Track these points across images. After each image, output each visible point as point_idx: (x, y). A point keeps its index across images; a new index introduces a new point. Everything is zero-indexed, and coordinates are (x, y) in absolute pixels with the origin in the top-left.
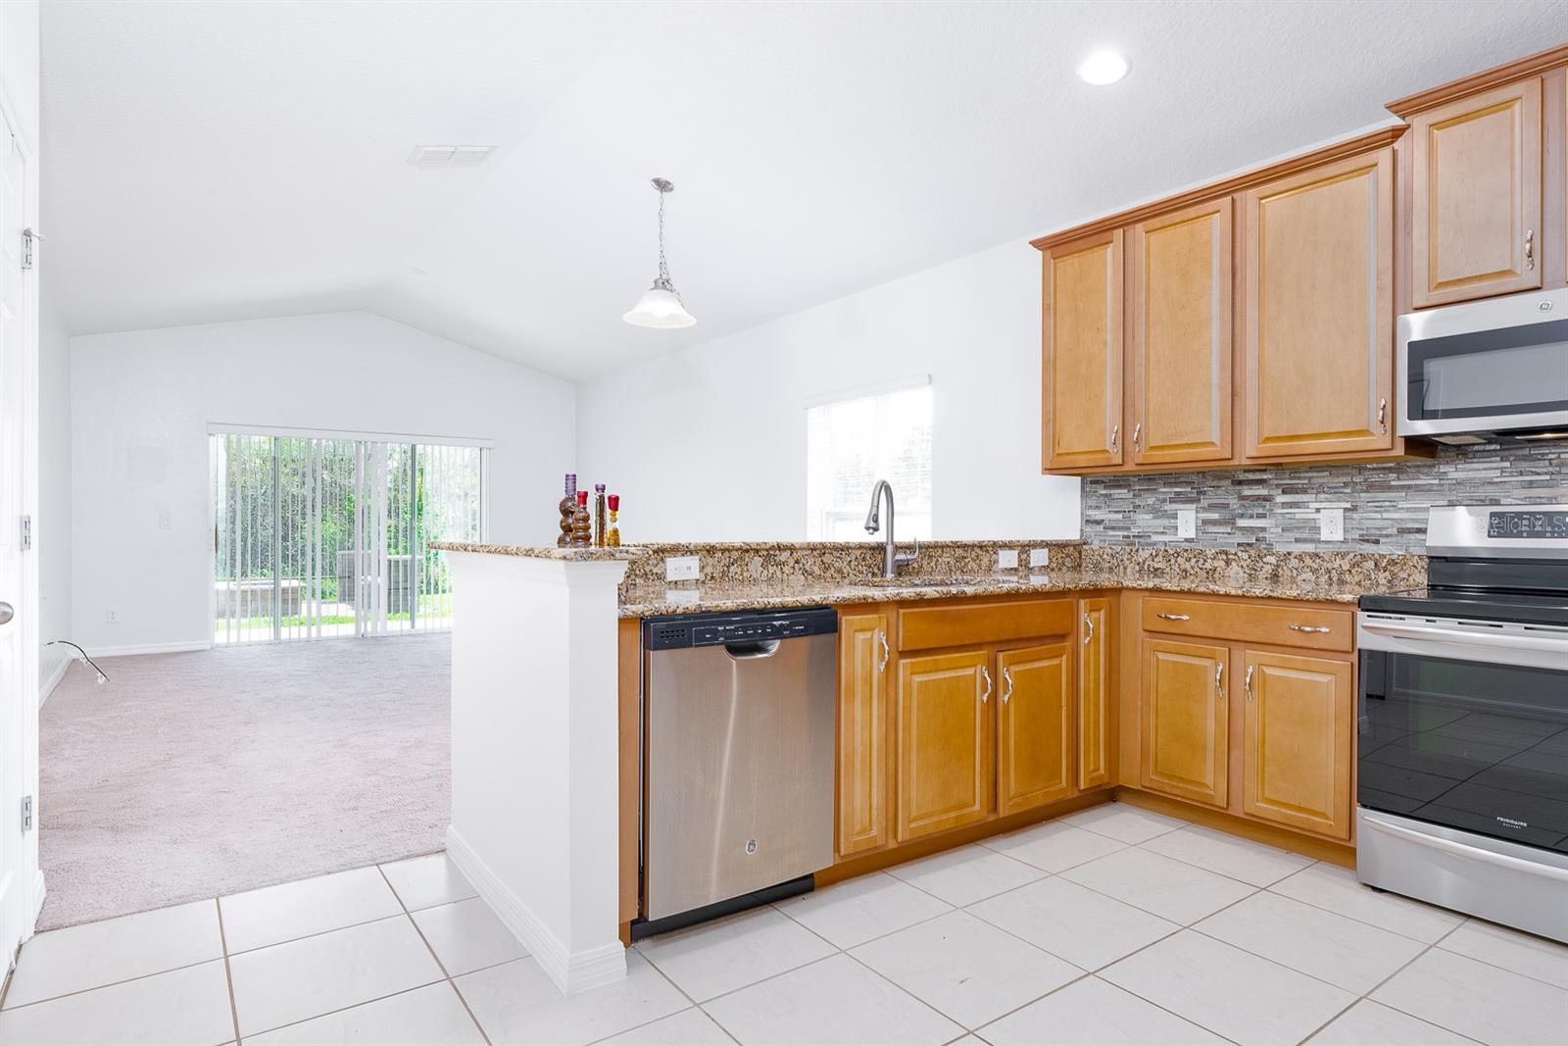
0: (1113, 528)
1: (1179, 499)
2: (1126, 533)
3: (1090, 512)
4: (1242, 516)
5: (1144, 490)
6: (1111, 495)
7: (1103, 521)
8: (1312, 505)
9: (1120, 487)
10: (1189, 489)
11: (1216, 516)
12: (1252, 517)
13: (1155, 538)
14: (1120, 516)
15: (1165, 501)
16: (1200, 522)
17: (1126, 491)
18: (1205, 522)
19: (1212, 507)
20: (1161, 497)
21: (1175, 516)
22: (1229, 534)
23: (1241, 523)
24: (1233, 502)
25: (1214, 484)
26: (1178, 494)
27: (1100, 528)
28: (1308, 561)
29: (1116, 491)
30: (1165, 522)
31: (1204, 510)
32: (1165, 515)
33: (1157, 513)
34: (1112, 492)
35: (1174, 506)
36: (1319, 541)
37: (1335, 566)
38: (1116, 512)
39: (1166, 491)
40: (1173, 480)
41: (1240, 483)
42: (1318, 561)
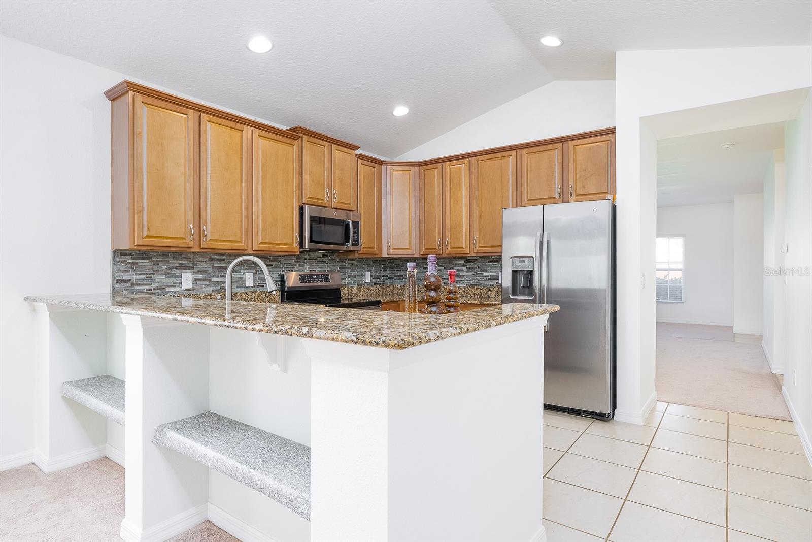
0: (139, 285)
1: (182, 267)
2: (148, 287)
3: (120, 274)
4: (213, 276)
5: (160, 261)
6: (137, 263)
7: (130, 280)
8: (242, 271)
9: (143, 258)
10: (187, 262)
11: (201, 276)
12: (218, 277)
13: (167, 289)
14: (144, 277)
15: (173, 268)
16: (194, 279)
17: (147, 261)
18: (196, 280)
19: (199, 272)
20: (171, 265)
21: (180, 277)
22: (208, 285)
23: (214, 280)
24: (210, 270)
25: (200, 259)
26: (181, 264)
27: (129, 285)
28: (244, 296)
29: (140, 261)
30: (174, 280)
31: (196, 273)
32: (174, 276)
33: (168, 274)
34: (137, 261)
35: (179, 271)
36: (245, 287)
37: (253, 297)
38: (140, 274)
39: (173, 262)
40: (177, 256)
41: (212, 260)
42: (247, 295)
